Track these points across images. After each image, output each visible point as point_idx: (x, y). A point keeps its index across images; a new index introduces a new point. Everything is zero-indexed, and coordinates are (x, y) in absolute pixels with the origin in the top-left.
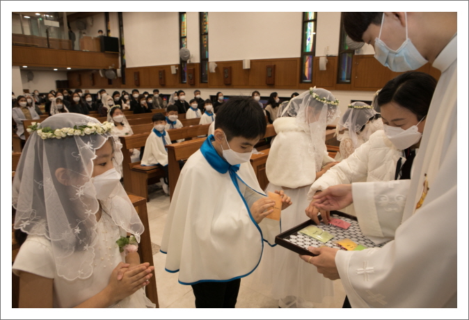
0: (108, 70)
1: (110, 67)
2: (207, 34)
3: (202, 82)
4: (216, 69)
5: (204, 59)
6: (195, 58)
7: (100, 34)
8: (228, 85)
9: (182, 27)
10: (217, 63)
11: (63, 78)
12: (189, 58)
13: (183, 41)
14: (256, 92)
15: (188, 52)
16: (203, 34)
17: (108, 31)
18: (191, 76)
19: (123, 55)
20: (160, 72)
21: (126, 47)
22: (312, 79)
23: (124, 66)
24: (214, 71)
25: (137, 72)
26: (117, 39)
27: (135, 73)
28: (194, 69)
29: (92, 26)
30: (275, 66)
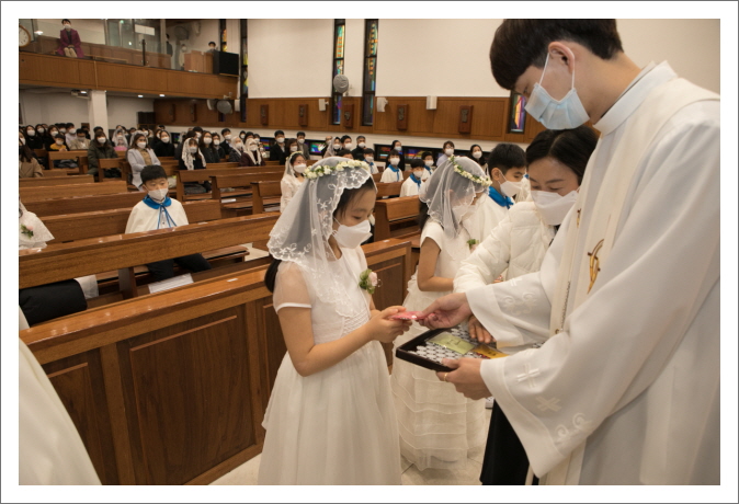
0: (222, 100)
1: (225, 97)
2: (375, 56)
3: (363, 125)
4: (387, 107)
5: (368, 92)
6: (356, 90)
7: (212, 48)
8: (403, 130)
9: (338, 44)
10: (387, 98)
11: (148, 109)
12: (346, 89)
13: (339, 64)
14: (448, 142)
15: (345, 81)
16: (369, 56)
17: (223, 44)
18: (348, 115)
19: (243, 80)
20: (301, 106)
21: (249, 68)
22: (524, 129)
23: (244, 95)
24: (383, 110)
25: (265, 106)
26: (237, 55)
27: (262, 107)
28: (353, 106)
29: (198, 35)
30: (472, 107)
